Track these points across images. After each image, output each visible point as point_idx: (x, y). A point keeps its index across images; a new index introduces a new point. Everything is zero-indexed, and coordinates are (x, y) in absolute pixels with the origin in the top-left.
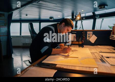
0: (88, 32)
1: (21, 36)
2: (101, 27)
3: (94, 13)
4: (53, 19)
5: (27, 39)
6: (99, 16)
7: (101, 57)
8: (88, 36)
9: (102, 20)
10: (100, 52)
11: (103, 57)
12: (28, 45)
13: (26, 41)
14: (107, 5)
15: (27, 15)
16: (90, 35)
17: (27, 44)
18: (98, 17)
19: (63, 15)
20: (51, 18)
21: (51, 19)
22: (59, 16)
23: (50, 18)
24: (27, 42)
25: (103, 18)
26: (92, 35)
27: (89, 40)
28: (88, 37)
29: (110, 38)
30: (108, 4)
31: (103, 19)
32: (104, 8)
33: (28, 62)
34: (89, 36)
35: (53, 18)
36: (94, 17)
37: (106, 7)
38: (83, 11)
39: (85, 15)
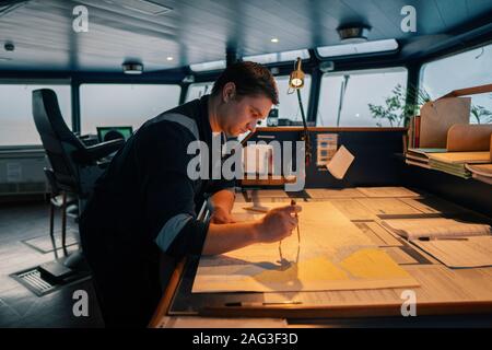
0: (319, 136)
4: (139, 67)
5: (9, 164)
6: (332, 63)
7: (399, 240)
8: (319, 152)
10: (382, 217)
11: (406, 238)
12: (18, 193)
13: (9, 172)
14: (369, 27)
15: (9, 47)
16: (328, 147)
17: (11, 186)
19: (183, 53)
20: (131, 64)
21: (132, 69)
22: (170, 59)
23: (125, 64)
24: (10, 180)
25: (347, 73)
26: (335, 147)
27: (325, 167)
28: (319, 157)
29: (407, 161)
31: (347, 77)
32: (359, 35)
34: (324, 153)
35: (141, 64)
36: (313, 67)
37: (365, 32)
38: (275, 40)
39: (279, 57)
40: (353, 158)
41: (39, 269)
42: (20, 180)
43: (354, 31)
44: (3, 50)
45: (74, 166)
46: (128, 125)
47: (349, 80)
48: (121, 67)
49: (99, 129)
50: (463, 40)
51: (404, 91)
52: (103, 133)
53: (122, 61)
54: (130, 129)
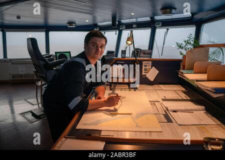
1: (5, 59)
2: (164, 44)
3: (152, 18)
4: (74, 24)
5: (20, 66)
6: (161, 23)
7: (165, 111)
8: (143, 69)
9: (165, 30)
11: (168, 110)
12: (24, 78)
13: (20, 70)
14: (175, 9)
15: (18, 17)
16: (147, 67)
17: (21, 76)
18: (159, 24)
19: (94, 18)
20: (71, 23)
21: (71, 25)
22: (87, 21)
24: (20, 73)
25: (167, 27)
26: (150, 67)
28: (143, 71)
29: (179, 76)
30: (176, 6)
31: (168, 29)
32: (170, 13)
33: (31, 114)
34: (145, 70)
35: (75, 23)
36: (152, 25)
37: (173, 11)
38: (133, 14)
39: (137, 20)
40: (158, 72)
41: (31, 112)
42: (24, 73)
43: (168, 10)
44: (16, 18)
45: (44, 71)
46: (69, 51)
48: (66, 24)
49: (56, 53)
50: (221, 14)
52: (58, 55)
53: (67, 22)
54: (69, 52)
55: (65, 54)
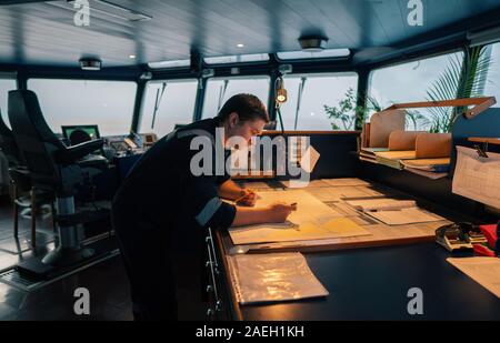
2: (298, 108)
3: (272, 55)
4: (97, 64)
6: (290, 66)
7: (357, 212)
9: (299, 80)
11: (362, 211)
14: (326, 39)
18: (287, 68)
19: (140, 51)
20: (89, 60)
21: (90, 66)
22: (132, 57)
23: (82, 60)
25: (304, 75)
29: (361, 158)
31: (304, 79)
32: (318, 46)
35: (99, 61)
36: (271, 68)
37: (323, 43)
38: (240, 45)
39: (238, 58)
40: (319, 155)
41: (17, 268)
43: (314, 42)
46: (92, 124)
47: (306, 82)
48: (77, 62)
49: (64, 128)
51: (355, 94)
52: (69, 132)
53: (79, 57)
54: (95, 127)
55: (86, 130)
